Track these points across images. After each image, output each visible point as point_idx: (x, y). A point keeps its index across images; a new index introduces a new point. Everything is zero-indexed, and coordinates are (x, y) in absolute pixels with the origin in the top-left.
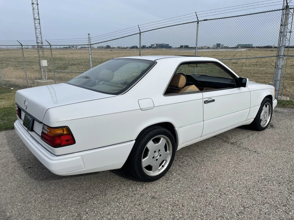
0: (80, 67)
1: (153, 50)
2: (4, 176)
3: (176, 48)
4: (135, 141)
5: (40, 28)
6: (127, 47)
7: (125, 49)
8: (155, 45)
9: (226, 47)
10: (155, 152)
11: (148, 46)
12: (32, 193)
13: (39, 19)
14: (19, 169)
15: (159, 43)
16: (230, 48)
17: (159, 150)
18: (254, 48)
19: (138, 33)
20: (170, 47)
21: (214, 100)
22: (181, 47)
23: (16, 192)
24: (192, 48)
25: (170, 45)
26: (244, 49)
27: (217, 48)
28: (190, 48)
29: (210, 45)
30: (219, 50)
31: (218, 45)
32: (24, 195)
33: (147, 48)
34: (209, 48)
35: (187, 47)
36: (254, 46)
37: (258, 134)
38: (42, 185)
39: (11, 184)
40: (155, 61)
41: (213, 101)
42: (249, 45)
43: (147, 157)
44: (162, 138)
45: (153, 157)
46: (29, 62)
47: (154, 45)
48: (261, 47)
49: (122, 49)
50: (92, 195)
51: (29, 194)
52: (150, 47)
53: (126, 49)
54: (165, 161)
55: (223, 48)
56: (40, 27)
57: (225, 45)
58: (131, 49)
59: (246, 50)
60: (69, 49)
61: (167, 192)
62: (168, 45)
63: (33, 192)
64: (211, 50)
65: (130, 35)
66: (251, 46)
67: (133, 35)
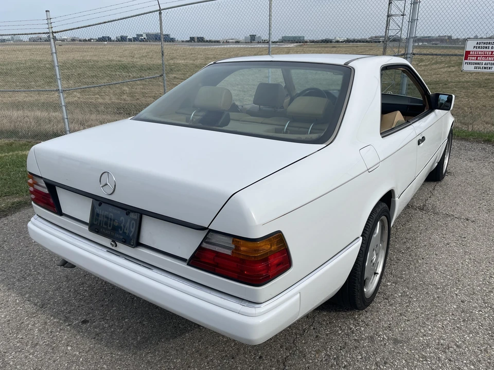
1: (141, 44)
3: (183, 41)
6: (91, 39)
7: (87, 43)
8: (145, 36)
9: (265, 41)
11: (131, 38)
15: (152, 32)
18: (306, 42)
19: (157, 11)
20: (172, 40)
21: (425, 137)
22: (192, 39)
24: (210, 41)
25: (171, 37)
26: (292, 45)
27: (251, 42)
28: (207, 41)
30: (255, 46)
31: (253, 38)
33: (130, 40)
34: (237, 42)
35: (201, 40)
36: (306, 39)
37: (441, 186)
42: (300, 37)
47: (142, 35)
48: (317, 42)
49: (81, 43)
50: (278, 361)
52: (135, 39)
53: (90, 43)
55: (260, 42)
57: (262, 38)
58: (96, 43)
59: (297, 46)
61: (407, 323)
62: (168, 35)
64: (242, 46)
65: (140, 13)
66: (302, 39)
67: (144, 14)
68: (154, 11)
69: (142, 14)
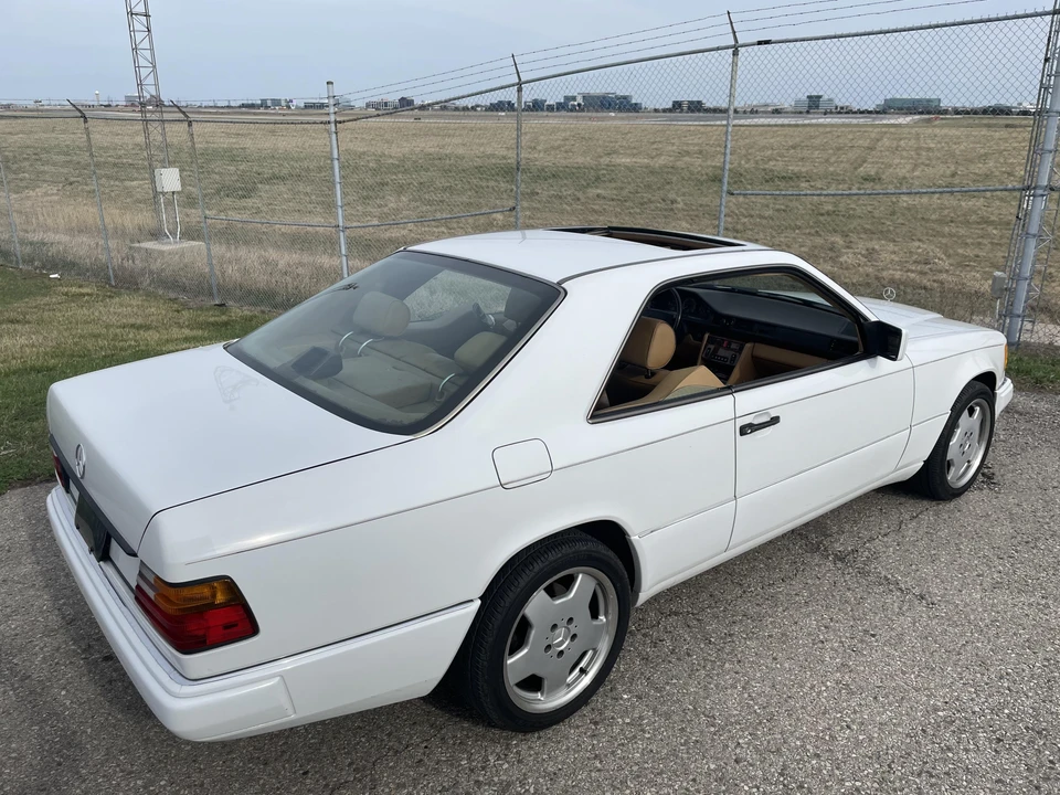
0: (301, 188)
1: (571, 117)
2: (17, 695)
3: (656, 110)
4: (479, 602)
5: (152, 49)
6: (478, 106)
7: (470, 113)
9: (842, 108)
10: (555, 627)
11: (551, 103)
12: (115, 772)
13: (147, 15)
14: (71, 663)
16: (855, 113)
17: (571, 620)
18: (946, 112)
19: (513, 85)
20: (636, 108)
21: (778, 417)
22: (677, 106)
23: (59, 764)
24: (715, 110)
25: (634, 101)
26: (909, 119)
27: (808, 112)
28: (708, 110)
29: (783, 100)
30: (821, 121)
31: (814, 103)
32: (84, 781)
33: (550, 108)
34: (777, 112)
35: (696, 107)
36: (944, 104)
37: (937, 514)
38: (148, 738)
39: (41, 728)
40: (559, 283)
41: (775, 420)
42: (929, 101)
43: (525, 651)
44: (580, 576)
45: (549, 647)
46: (115, 165)
47: (574, 98)
49: (457, 113)
50: (327, 785)
51: (104, 776)
52: (561, 107)
53: (474, 113)
54: (590, 653)
55: (831, 113)
56: (151, 42)
57: (837, 103)
58: (487, 113)
59: (917, 123)
60: (262, 110)
61: (593, 774)
62: (625, 98)
63: (118, 766)
64: (786, 121)
65: (484, 89)
66: (934, 104)
67: (491, 90)
68: (509, 86)
69: (486, 92)
